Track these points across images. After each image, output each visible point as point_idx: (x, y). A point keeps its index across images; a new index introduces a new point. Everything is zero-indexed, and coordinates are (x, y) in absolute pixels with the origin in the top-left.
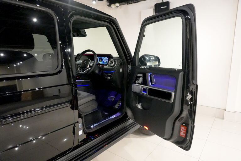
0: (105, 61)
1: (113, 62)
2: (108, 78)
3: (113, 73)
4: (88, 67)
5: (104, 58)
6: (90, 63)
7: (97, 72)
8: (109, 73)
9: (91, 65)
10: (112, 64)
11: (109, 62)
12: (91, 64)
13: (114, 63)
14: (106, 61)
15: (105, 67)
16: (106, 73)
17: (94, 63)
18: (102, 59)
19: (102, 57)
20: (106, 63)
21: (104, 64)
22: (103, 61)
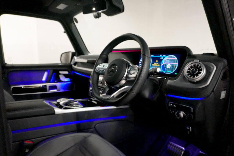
0: (169, 66)
1: (200, 71)
2: (178, 115)
3: (200, 104)
4: (123, 82)
6: (129, 72)
7: (147, 94)
8: (185, 102)
9: (130, 76)
10: (197, 75)
11: (186, 68)
12: (133, 76)
13: (203, 73)
14: (172, 66)
15: (169, 82)
16: (172, 100)
17: (141, 70)
18: (160, 61)
19: (161, 55)
20: (171, 71)
21: (166, 72)
22: (162, 65)
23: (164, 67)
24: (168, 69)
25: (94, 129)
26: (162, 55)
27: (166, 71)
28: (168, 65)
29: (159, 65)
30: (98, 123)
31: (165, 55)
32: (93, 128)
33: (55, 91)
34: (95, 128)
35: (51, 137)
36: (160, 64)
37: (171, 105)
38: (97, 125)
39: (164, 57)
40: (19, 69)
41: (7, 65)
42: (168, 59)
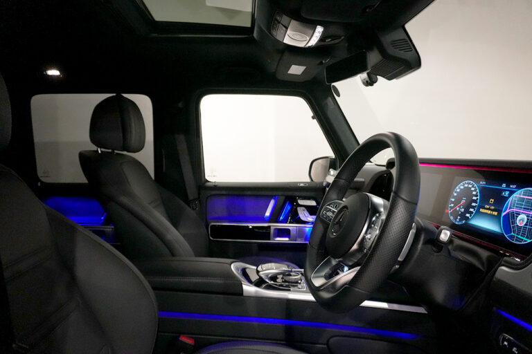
0: (523, 221)
5: (519, 194)
15: (503, 272)
18: (501, 201)
19: (504, 185)
20: (527, 238)
21: (512, 237)
22: (503, 214)
23: (508, 221)
24: (519, 228)
25: (325, 346)
26: (508, 186)
27: (512, 234)
28: (520, 217)
29: (496, 213)
30: (338, 336)
31: (514, 186)
32: (324, 344)
33: (285, 239)
34: (327, 344)
35: (229, 341)
36: (500, 212)
37: (506, 343)
38: (335, 338)
39: (512, 193)
40: (224, 192)
41: (208, 184)
42: (522, 200)
